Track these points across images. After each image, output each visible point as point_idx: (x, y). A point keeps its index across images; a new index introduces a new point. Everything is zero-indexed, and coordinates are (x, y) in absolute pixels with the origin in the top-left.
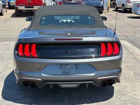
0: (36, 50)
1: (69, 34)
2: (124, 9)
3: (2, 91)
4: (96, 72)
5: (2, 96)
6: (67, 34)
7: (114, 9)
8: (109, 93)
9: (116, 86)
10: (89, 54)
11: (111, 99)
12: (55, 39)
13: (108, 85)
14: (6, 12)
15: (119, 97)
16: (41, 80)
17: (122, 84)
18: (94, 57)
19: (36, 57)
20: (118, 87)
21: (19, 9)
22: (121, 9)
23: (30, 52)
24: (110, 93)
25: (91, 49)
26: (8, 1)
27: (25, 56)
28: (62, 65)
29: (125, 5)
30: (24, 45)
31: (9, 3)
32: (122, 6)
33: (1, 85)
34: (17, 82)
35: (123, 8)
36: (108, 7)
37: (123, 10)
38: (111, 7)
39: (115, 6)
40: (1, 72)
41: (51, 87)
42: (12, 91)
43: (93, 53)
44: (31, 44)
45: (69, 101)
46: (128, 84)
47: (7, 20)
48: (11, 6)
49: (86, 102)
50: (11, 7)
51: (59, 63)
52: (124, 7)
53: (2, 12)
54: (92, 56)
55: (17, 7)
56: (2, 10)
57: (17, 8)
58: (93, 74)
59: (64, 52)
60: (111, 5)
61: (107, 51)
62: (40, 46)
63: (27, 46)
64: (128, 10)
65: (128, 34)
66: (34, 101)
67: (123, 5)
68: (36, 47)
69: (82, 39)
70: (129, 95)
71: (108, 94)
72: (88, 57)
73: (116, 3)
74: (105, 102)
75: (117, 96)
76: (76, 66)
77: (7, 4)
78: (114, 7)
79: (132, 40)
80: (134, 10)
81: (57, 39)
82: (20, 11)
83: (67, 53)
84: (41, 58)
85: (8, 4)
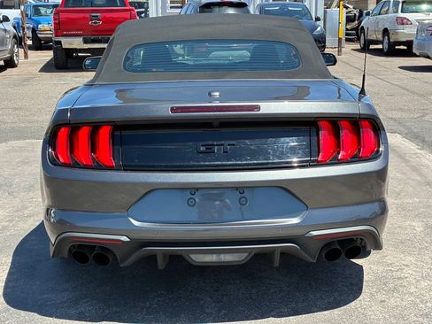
0: (113, 144)
1: (217, 94)
2: (389, 42)
3: (6, 283)
4: (306, 213)
5: (4, 298)
6: (210, 94)
7: (358, 46)
8: (346, 286)
9: (369, 264)
10: (282, 154)
11: (353, 304)
12: (172, 109)
13: (343, 256)
14: (26, 56)
15: (380, 297)
16: (128, 240)
17: (389, 259)
18: (296, 165)
19: (113, 166)
20: (374, 267)
21: (65, 46)
22: (380, 46)
23: (92, 152)
24: (351, 284)
25: (287, 139)
26: (31, 26)
27: (76, 165)
28: (194, 189)
29: (391, 32)
30: (74, 128)
31: (34, 31)
32: (384, 37)
33: (2, 264)
34: (52, 249)
35: (386, 41)
36: (340, 39)
37: (386, 46)
38: (347, 40)
39: (362, 37)
40: (4, 228)
41: (161, 264)
42: (38, 283)
43: (293, 151)
44: (96, 127)
45: (219, 311)
46: (409, 259)
47: (28, 80)
48: (40, 39)
49: (272, 313)
50: (39, 45)
51: (184, 184)
52: (389, 39)
53: (12, 58)
54: (291, 162)
55: (58, 39)
56: (12, 52)
57: (60, 43)
58: (295, 221)
59: (202, 149)
60: (347, 34)
61: (339, 146)
62: (124, 133)
63: (84, 133)
64: (402, 47)
65: (404, 115)
66: (107, 311)
67: (386, 32)
68: (113, 137)
69: (258, 108)
70: (413, 290)
71: (346, 289)
72: (279, 163)
73: (363, 27)
74: (336, 311)
75: (372, 295)
76: (240, 195)
77: (29, 33)
78: (359, 39)
79: (415, 130)
80: (421, 46)
81: (178, 108)
82: (69, 52)
83: (209, 151)
84: (127, 168)
85: (31, 35)
